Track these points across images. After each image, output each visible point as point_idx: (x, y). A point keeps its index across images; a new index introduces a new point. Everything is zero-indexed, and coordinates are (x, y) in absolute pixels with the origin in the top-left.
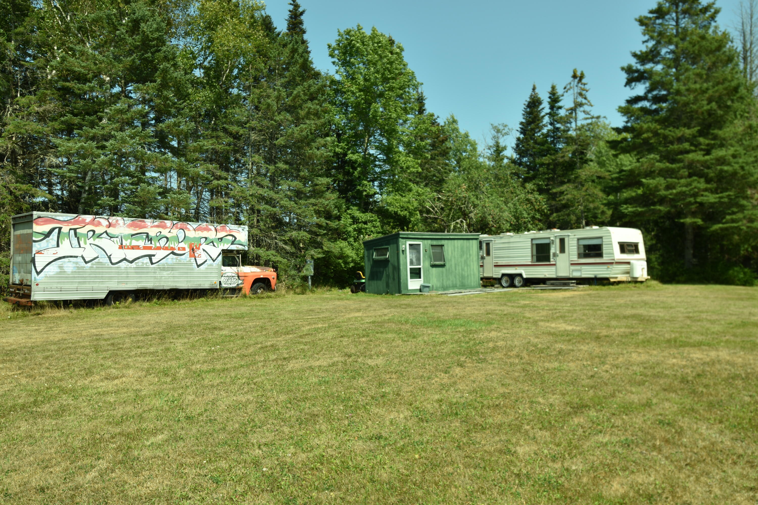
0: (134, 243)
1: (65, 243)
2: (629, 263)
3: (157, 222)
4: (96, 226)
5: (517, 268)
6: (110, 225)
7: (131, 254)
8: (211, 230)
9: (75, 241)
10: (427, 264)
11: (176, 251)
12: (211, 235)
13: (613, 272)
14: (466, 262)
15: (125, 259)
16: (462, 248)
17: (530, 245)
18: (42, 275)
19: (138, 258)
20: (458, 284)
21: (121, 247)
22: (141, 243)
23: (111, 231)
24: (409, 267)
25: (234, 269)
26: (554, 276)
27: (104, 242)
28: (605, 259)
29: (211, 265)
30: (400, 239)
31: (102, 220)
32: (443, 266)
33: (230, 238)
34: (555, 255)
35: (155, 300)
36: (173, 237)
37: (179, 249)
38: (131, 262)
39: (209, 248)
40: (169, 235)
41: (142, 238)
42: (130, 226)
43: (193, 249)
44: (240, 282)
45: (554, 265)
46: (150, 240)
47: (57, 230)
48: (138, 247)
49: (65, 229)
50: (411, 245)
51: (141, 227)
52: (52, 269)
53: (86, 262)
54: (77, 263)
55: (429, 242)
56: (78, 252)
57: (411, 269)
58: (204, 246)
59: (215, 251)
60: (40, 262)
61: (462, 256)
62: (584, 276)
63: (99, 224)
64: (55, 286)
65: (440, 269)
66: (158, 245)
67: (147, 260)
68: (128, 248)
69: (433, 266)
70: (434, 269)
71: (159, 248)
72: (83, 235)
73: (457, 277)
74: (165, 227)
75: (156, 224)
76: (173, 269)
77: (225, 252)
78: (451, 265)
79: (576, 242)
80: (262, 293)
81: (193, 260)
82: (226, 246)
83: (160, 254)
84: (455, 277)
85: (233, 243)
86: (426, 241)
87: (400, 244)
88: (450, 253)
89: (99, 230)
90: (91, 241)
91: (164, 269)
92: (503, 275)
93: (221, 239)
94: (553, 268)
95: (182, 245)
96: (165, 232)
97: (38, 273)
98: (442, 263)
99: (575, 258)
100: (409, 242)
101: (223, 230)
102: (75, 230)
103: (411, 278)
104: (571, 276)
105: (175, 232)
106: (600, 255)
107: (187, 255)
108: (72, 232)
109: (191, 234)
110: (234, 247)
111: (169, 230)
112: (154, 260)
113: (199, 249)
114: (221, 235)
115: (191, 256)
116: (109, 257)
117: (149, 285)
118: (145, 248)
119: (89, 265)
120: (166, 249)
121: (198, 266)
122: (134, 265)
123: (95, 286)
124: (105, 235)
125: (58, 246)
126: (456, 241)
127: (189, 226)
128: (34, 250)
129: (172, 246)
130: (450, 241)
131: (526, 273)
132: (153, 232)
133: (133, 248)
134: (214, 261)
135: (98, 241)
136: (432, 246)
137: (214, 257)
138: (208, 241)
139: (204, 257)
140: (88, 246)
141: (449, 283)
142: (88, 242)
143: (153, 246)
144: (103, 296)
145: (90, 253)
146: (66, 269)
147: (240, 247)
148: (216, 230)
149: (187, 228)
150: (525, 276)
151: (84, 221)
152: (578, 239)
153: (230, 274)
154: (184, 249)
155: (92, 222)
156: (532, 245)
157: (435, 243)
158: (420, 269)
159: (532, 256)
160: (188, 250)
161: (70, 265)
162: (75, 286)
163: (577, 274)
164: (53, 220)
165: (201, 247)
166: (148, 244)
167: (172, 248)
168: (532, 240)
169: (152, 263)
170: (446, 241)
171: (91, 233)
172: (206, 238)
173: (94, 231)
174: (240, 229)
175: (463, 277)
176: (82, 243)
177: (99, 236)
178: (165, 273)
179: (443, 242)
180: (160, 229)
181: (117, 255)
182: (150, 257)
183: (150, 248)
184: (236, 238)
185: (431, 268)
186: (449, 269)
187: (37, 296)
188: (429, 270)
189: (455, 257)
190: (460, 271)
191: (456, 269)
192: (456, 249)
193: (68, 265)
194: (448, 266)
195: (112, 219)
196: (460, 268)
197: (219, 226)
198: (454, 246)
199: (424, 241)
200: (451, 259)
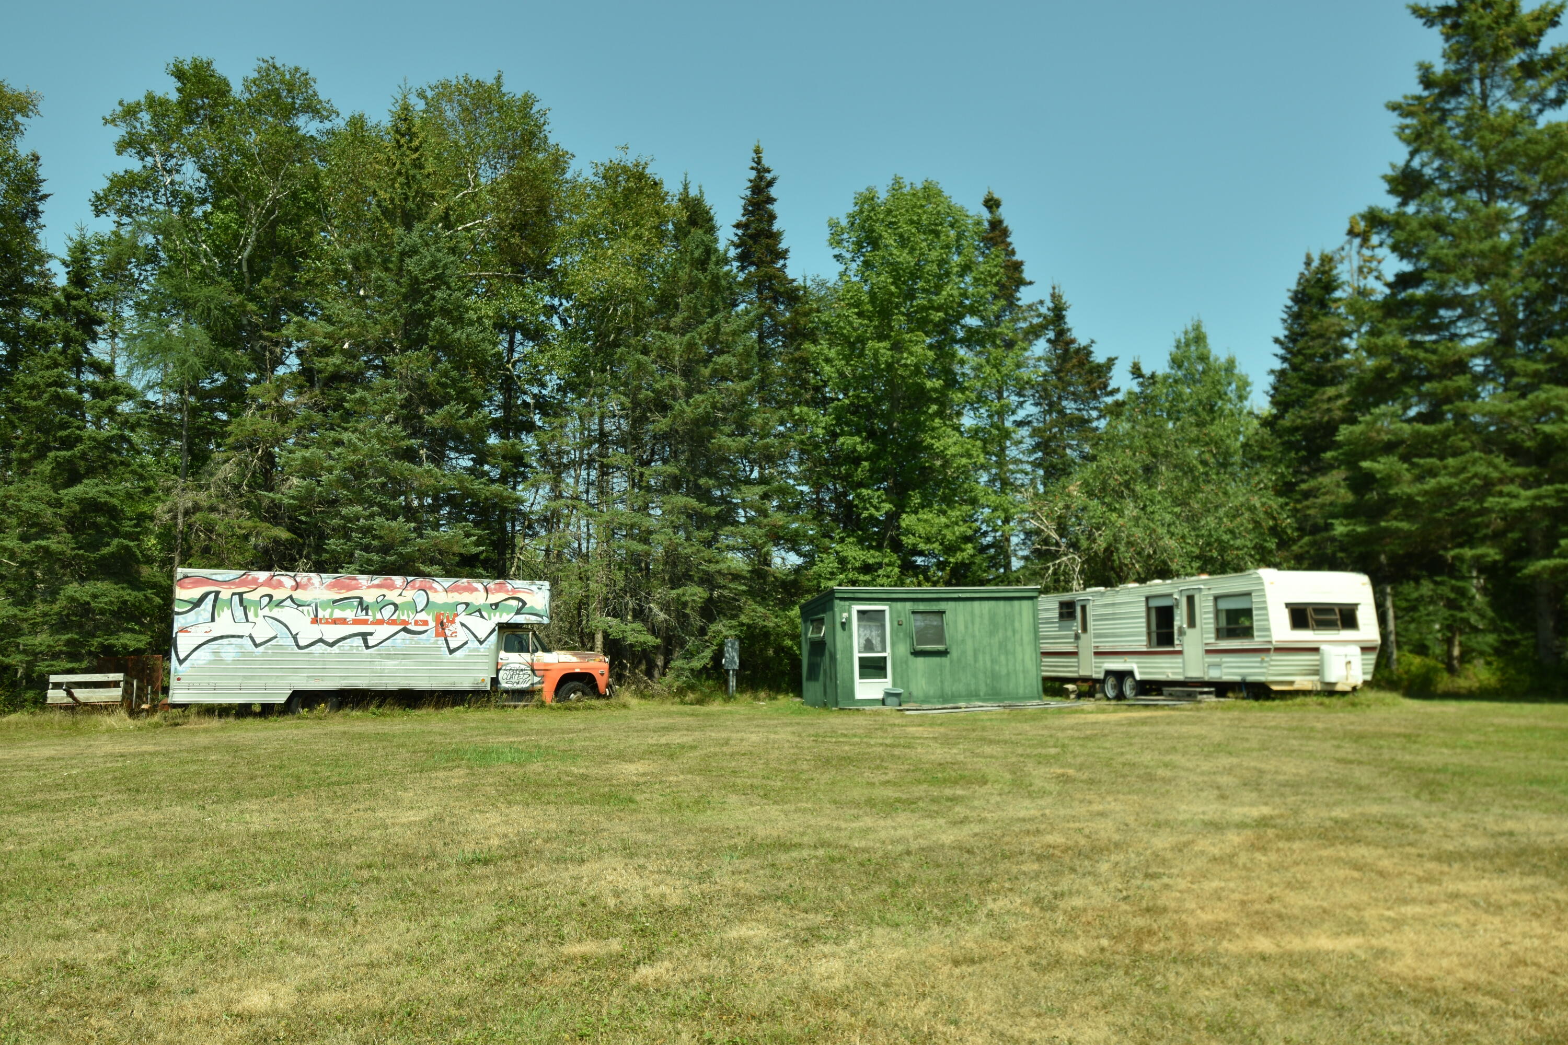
0: (338, 614)
1: (224, 616)
2: (1316, 650)
3: (378, 580)
4: (275, 588)
5: (1128, 659)
6: (297, 586)
7: (332, 632)
8: (476, 590)
9: (239, 612)
10: (903, 649)
11: (411, 627)
12: (478, 598)
13: (1273, 670)
14: (1002, 646)
15: (321, 640)
16: (993, 618)
17: (1144, 609)
18: (186, 664)
19: (344, 638)
20: (983, 690)
21: (316, 620)
22: (349, 614)
23: (299, 595)
24: (857, 655)
25: (526, 657)
26: (1180, 678)
27: (287, 613)
28: (1257, 642)
29: (477, 649)
30: (837, 602)
31: (283, 579)
32: (944, 653)
33: (514, 603)
34: (1182, 632)
35: (372, 708)
36: (403, 604)
37: (416, 623)
38: (332, 645)
39: (473, 622)
40: (398, 601)
41: (351, 607)
42: (331, 586)
43: (442, 624)
44: (536, 679)
45: (1180, 652)
46: (366, 609)
47: (212, 596)
48: (343, 621)
49: (225, 594)
50: (862, 613)
51: (349, 588)
52: (203, 655)
53: (256, 645)
54: (242, 646)
55: (909, 606)
56: (244, 629)
57: (861, 659)
58: (463, 618)
59: (483, 626)
60: (184, 643)
61: (992, 634)
62: (1226, 678)
63: (280, 585)
64: (205, 682)
65: (936, 660)
66: (379, 616)
67: (359, 641)
68: (327, 623)
69: (916, 653)
70: (920, 660)
71: (380, 622)
72: (252, 602)
73: (981, 676)
74: (392, 587)
75: (376, 582)
76: (405, 657)
77: (503, 627)
78: (964, 652)
79: (1211, 603)
80: (579, 700)
81: (441, 640)
82: (506, 617)
83: (382, 632)
84: (975, 676)
85: (518, 612)
86: (899, 605)
87: (836, 610)
88: (961, 627)
89: (279, 595)
90: (266, 611)
91: (388, 656)
92: (1108, 673)
93: (497, 605)
94: (1178, 660)
95: (422, 616)
96: (392, 596)
97: (181, 662)
98: (940, 647)
99: (1210, 637)
100: (856, 607)
101: (500, 589)
102: (241, 595)
103: (862, 676)
104: (1206, 679)
105: (409, 594)
106: (1247, 633)
107: (432, 633)
108: (236, 598)
109: (439, 597)
110: (520, 619)
111: (399, 591)
112: (372, 641)
113: (453, 622)
114: (495, 598)
115: (437, 635)
116: (295, 638)
117: (362, 682)
118: (356, 622)
119: (261, 649)
120: (394, 623)
121: (451, 652)
122: (335, 649)
123: (271, 682)
124: (289, 602)
125: (213, 620)
126: (976, 604)
127: (435, 585)
128: (176, 628)
129: (405, 617)
130: (961, 604)
131: (1142, 669)
132: (370, 596)
133: (335, 622)
134: (481, 643)
135: (276, 612)
136: (915, 613)
137: (482, 636)
138: (470, 610)
139: (462, 636)
140: (260, 620)
141: (960, 687)
142: (261, 613)
143: (370, 618)
144: (282, 699)
145: (262, 630)
146: (224, 656)
147: (533, 619)
148: (487, 590)
149: (431, 588)
150: (1138, 677)
151: (255, 580)
152: (1216, 598)
153: (517, 666)
154: (425, 623)
155: (268, 583)
156: (1149, 609)
157: (922, 607)
158: (884, 659)
159: (1149, 634)
160: (432, 624)
161: (231, 649)
162: (236, 682)
163: (1214, 674)
164: (208, 580)
165: (458, 620)
166: (362, 615)
167: (405, 622)
168: (1147, 598)
169: (367, 647)
170: (951, 604)
171: (267, 599)
172: (467, 604)
173: (271, 597)
174: (534, 588)
175: (995, 676)
176: (251, 615)
177: (279, 604)
178: (390, 664)
179: (942, 606)
180: (384, 591)
181: (308, 633)
182: (365, 636)
183: (365, 622)
184: (524, 603)
185: (911, 658)
186: (959, 660)
187: (178, 696)
188: (906, 662)
189: (974, 636)
190: (989, 664)
191: (976, 660)
192: (977, 620)
193: (228, 650)
194: (955, 653)
195: (302, 577)
196: (988, 658)
197: (492, 584)
198: (972, 613)
199: (894, 604)
200: (963, 641)
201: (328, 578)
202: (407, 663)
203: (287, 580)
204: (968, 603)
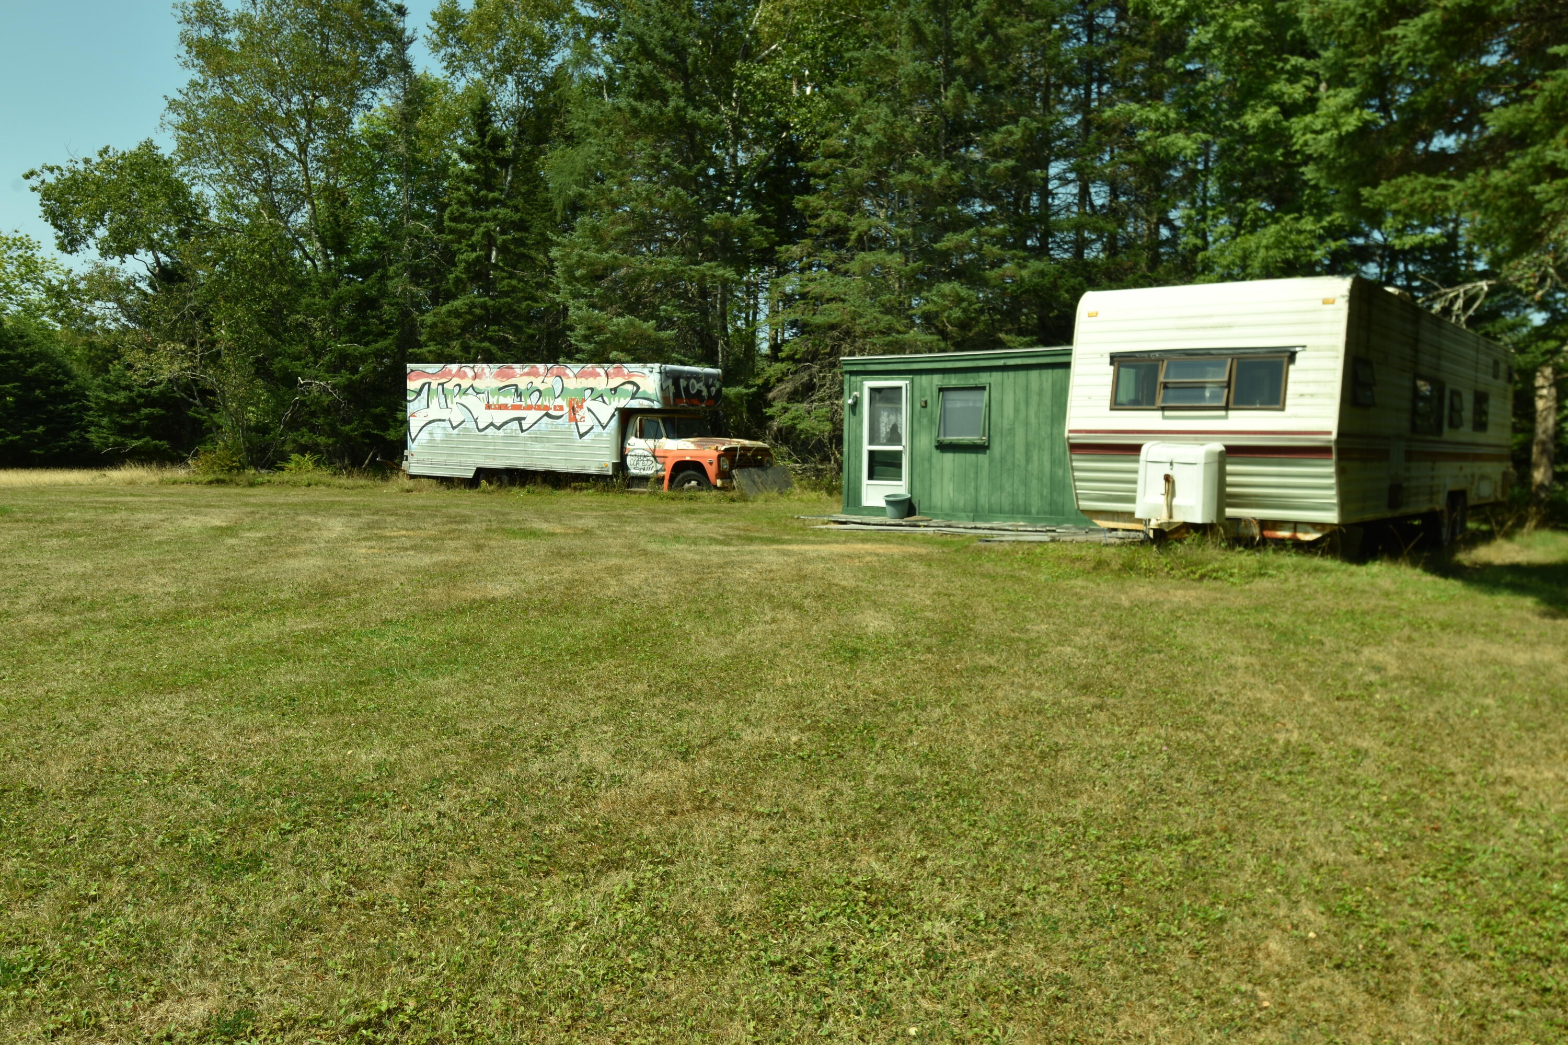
0: (503, 400)
1: (434, 402)
3: (527, 368)
4: (462, 378)
6: (476, 377)
7: (500, 417)
8: (599, 375)
9: (442, 399)
10: (926, 442)
11: (552, 412)
12: (600, 382)
15: (492, 424)
16: (1059, 394)
18: (416, 442)
19: (507, 422)
21: (488, 407)
22: (509, 400)
23: (478, 384)
24: (866, 448)
25: (651, 443)
27: (470, 400)
29: (600, 434)
30: (846, 377)
32: (983, 448)
33: (629, 387)
35: (527, 486)
36: (546, 390)
37: (555, 408)
38: (499, 428)
39: (596, 406)
40: (542, 387)
41: (510, 393)
42: (498, 375)
43: (574, 409)
44: (657, 466)
46: (520, 395)
47: (427, 387)
48: (506, 407)
49: (434, 385)
50: (873, 390)
51: (509, 377)
52: (424, 436)
53: (453, 428)
54: (445, 428)
55: (937, 380)
56: (444, 414)
57: (871, 453)
58: (589, 403)
59: (606, 411)
60: (415, 424)
61: (1055, 419)
63: (465, 375)
64: (426, 457)
65: (971, 457)
66: (529, 402)
67: (515, 425)
68: (495, 408)
69: (943, 447)
70: (949, 457)
71: (529, 408)
72: (449, 391)
73: (1034, 483)
74: (536, 374)
75: (526, 370)
76: (549, 440)
77: (621, 412)
78: (1013, 447)
80: (694, 489)
81: (573, 425)
82: (625, 402)
83: (532, 416)
84: (1025, 483)
85: (633, 397)
86: (924, 379)
87: (845, 387)
88: (1009, 410)
89: (465, 384)
90: (458, 399)
91: (536, 440)
93: (615, 389)
95: (559, 402)
96: (537, 383)
97: (413, 440)
98: (979, 439)
100: (871, 383)
101: (618, 373)
102: (443, 385)
103: (871, 476)
105: (549, 381)
107: (566, 418)
108: (440, 388)
109: (572, 383)
110: (635, 404)
111: (542, 378)
112: (525, 425)
113: (582, 407)
114: (615, 382)
115: (570, 420)
116: (476, 421)
117: (519, 462)
118: (514, 407)
119: (456, 431)
120: (538, 408)
121: (581, 436)
122: (501, 432)
123: (463, 459)
124: (471, 390)
125: (428, 406)
126: (1034, 374)
127: (568, 371)
128: (409, 411)
129: (547, 403)
130: (1011, 374)
132: (523, 383)
133: (500, 407)
134: (604, 427)
135: (464, 399)
136: (941, 390)
137: (604, 421)
138: (594, 395)
139: (589, 420)
140: (454, 406)
141: (1002, 498)
142: (455, 400)
143: (523, 404)
144: (470, 475)
145: (456, 415)
146: (436, 436)
147: (646, 404)
148: (607, 375)
149: (565, 374)
151: (451, 372)
153: (640, 452)
154: (561, 408)
155: (458, 374)
157: (954, 381)
158: (898, 454)
160: (566, 409)
162: (443, 459)
164: (424, 373)
165: (585, 405)
166: (518, 401)
167: (547, 408)
169: (522, 431)
170: (996, 376)
171: (458, 388)
172: (592, 390)
173: (460, 386)
174: (646, 371)
176: (449, 402)
177: (465, 392)
178: (538, 446)
179: (984, 378)
180: (532, 379)
181: (484, 417)
182: (520, 420)
183: (518, 408)
184: (638, 388)
185: (936, 454)
186: (1003, 459)
187: (413, 466)
188: (930, 460)
189: (1027, 424)
190: (1047, 466)
191: (1028, 460)
192: (1034, 399)
193: (438, 431)
194: (997, 448)
195: (479, 367)
196: (1046, 457)
197: (611, 368)
198: (1027, 388)
199: (917, 378)
200: (1012, 431)
201: (495, 367)
202: (549, 447)
203: (468, 370)
204: (1022, 374)
